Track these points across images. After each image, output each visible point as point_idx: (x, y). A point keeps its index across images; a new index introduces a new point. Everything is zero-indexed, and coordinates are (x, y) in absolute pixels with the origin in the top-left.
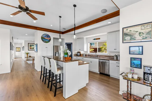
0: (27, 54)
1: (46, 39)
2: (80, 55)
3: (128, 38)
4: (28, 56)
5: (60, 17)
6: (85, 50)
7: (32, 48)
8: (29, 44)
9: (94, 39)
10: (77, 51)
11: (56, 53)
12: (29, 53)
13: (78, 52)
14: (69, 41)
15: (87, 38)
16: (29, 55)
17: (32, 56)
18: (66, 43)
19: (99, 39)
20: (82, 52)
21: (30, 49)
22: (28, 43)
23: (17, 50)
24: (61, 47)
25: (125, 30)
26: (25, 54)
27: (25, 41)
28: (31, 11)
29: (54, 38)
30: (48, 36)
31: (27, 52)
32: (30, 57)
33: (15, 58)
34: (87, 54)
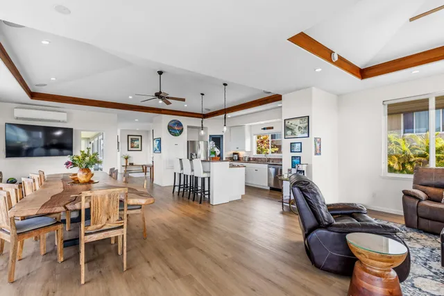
0: (127, 159)
1: (175, 129)
2: (239, 159)
3: (289, 132)
4: (128, 164)
5: (202, 94)
6: (248, 149)
7: (135, 145)
9: (264, 129)
10: (232, 152)
11: (192, 154)
12: (130, 157)
13: (234, 154)
14: (216, 133)
15: (251, 126)
16: (129, 161)
17: (135, 163)
18: (210, 136)
19: (272, 128)
20: (242, 154)
21: (132, 147)
22: (128, 136)
24: (202, 144)
25: (287, 122)
26: (122, 159)
27: (122, 131)
28: (168, 98)
29: (188, 127)
30: (179, 124)
31: (125, 155)
32: (132, 164)
34: (252, 157)
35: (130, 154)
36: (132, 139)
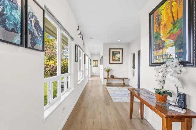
0: (108, 71)
4: (109, 77)
7: (117, 58)
8: (112, 51)
12: (111, 70)
16: (111, 74)
17: (116, 76)
21: (113, 60)
22: (110, 49)
23: (94, 65)
26: (105, 71)
27: (105, 45)
31: (107, 68)
32: (113, 77)
33: (92, 76)
35: (111, 67)
36: (113, 52)
